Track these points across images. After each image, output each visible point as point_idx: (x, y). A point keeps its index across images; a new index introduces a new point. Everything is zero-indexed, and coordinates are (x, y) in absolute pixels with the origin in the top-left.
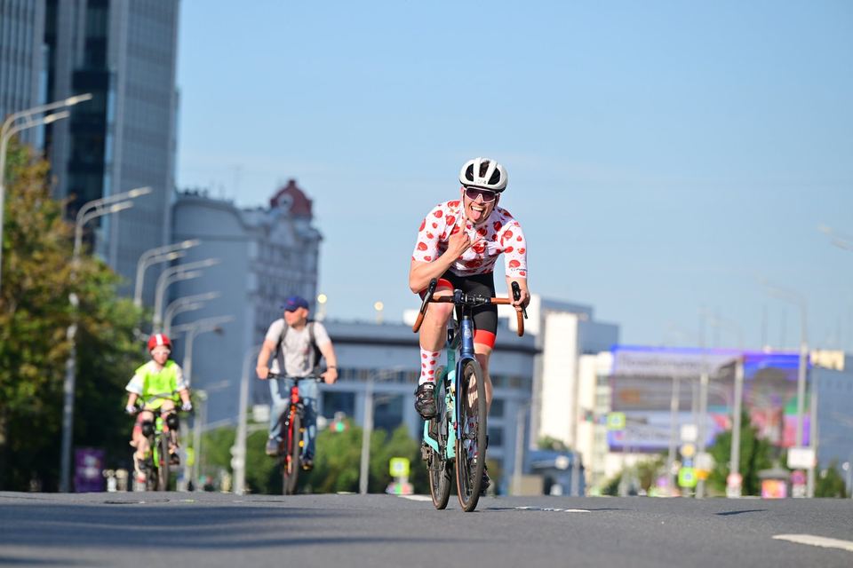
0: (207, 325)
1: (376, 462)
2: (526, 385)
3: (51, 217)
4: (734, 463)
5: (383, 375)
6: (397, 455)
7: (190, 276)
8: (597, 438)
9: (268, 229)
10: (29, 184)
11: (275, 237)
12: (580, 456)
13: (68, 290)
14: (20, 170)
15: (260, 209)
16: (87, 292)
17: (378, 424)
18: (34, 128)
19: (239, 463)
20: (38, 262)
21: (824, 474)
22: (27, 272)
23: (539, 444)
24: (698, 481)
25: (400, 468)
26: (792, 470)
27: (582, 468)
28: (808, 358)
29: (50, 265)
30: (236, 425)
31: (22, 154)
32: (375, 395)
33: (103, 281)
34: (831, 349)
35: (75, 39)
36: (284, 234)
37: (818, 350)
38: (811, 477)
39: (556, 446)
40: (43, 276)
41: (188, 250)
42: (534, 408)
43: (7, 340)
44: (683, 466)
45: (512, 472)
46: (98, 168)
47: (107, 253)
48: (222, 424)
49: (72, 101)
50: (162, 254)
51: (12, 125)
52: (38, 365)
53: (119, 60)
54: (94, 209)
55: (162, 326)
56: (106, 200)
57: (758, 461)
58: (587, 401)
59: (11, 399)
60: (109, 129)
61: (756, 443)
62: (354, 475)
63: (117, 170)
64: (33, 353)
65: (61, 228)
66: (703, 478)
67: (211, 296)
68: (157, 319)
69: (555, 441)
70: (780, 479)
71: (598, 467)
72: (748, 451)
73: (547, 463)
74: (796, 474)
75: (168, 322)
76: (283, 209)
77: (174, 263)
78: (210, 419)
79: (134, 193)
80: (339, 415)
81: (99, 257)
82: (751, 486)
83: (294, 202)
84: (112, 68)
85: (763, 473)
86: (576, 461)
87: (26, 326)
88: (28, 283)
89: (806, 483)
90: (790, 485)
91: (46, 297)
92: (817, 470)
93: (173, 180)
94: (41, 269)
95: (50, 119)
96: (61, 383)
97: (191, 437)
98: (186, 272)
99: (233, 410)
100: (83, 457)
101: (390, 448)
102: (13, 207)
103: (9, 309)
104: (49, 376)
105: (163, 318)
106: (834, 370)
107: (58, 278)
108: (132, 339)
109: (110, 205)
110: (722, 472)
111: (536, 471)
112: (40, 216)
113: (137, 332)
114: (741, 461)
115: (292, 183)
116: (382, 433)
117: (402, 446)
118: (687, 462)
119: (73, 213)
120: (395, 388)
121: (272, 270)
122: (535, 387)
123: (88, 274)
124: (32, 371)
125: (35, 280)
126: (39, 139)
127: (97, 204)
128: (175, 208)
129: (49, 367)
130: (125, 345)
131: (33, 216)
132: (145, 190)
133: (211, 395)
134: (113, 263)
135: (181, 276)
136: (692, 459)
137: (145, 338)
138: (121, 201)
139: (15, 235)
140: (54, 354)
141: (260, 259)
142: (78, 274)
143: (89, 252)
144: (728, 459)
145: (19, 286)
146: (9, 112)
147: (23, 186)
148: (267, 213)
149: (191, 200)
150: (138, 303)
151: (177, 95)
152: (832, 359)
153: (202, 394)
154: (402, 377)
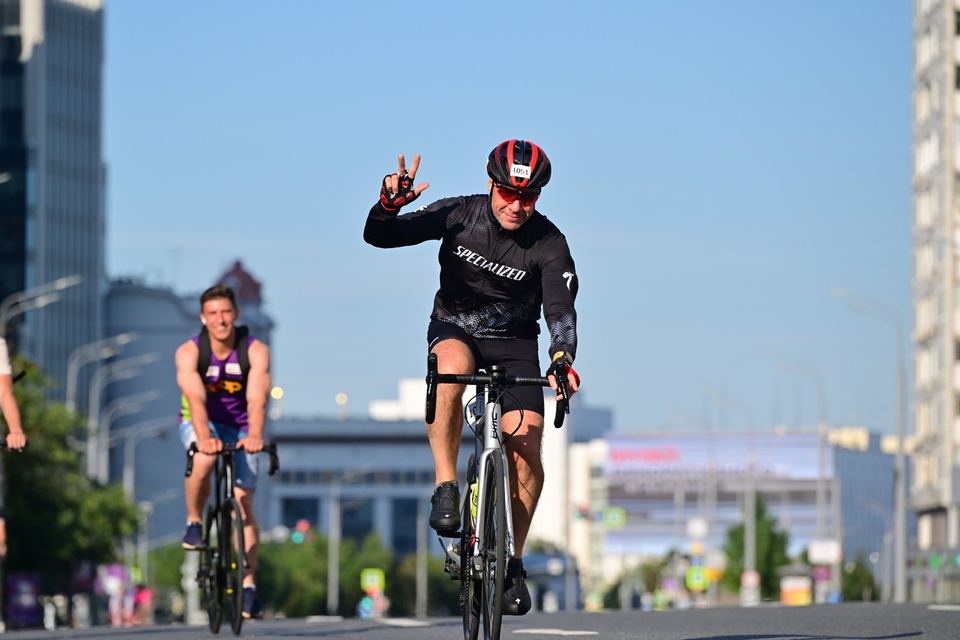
0: (149, 429)
1: (347, 575)
4: (750, 560)
5: (349, 476)
6: (370, 565)
7: (128, 374)
8: (593, 538)
12: (574, 559)
17: (347, 532)
19: (191, 583)
21: (850, 567)
23: (531, 548)
24: (711, 583)
25: (373, 581)
26: (814, 566)
27: (577, 573)
28: (826, 437)
32: (342, 500)
34: (853, 424)
37: (839, 426)
38: (836, 572)
39: (549, 551)
41: (125, 345)
44: (691, 565)
46: (19, 257)
47: (33, 349)
48: (168, 540)
50: (95, 352)
53: (38, 134)
54: (17, 304)
55: (98, 431)
56: (30, 291)
57: (777, 557)
58: (580, 496)
60: (30, 212)
62: (318, 588)
63: (41, 257)
66: (715, 580)
67: (152, 395)
68: (92, 424)
69: (547, 543)
70: (801, 575)
71: (595, 569)
72: (765, 545)
73: (540, 568)
74: (819, 570)
75: (105, 426)
77: (110, 361)
79: (62, 284)
80: (303, 526)
82: (770, 587)
83: (241, 285)
84: (31, 143)
85: (781, 570)
86: (569, 564)
89: (830, 580)
90: (814, 581)
92: (843, 564)
93: (103, 267)
97: (136, 557)
98: (124, 370)
100: (16, 584)
101: (364, 556)
105: (100, 419)
106: (856, 450)
108: (66, 447)
109: (34, 298)
113: (71, 440)
114: (757, 557)
115: (238, 269)
116: (351, 543)
117: (373, 555)
120: (363, 491)
127: (21, 298)
128: (108, 298)
130: (59, 455)
132: (75, 280)
133: (157, 508)
134: (40, 362)
135: (117, 376)
136: (702, 558)
137: (77, 446)
138: (46, 294)
144: (741, 555)
149: (126, 289)
150: (70, 408)
151: (105, 171)
152: (855, 437)
153: (146, 507)
154: (371, 478)
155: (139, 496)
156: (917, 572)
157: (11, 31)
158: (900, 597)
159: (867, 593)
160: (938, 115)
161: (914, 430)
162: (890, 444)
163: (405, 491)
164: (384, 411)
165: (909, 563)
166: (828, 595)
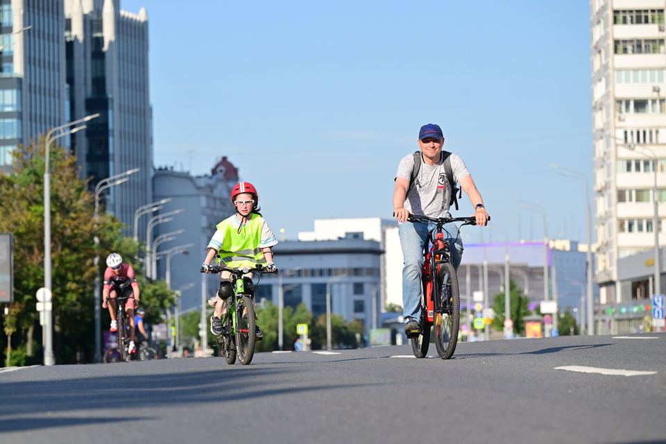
0: (178, 250)
1: (288, 326)
2: (376, 273)
3: (79, 190)
4: (507, 314)
5: (288, 273)
6: (300, 322)
7: (166, 220)
9: (211, 188)
10: (64, 172)
11: (216, 193)
13: (92, 236)
14: (59, 164)
15: (206, 176)
16: (105, 235)
17: (286, 304)
18: (64, 137)
19: (203, 333)
20: (74, 219)
21: (562, 316)
22: (67, 225)
23: (386, 309)
24: (485, 325)
25: (303, 329)
26: (543, 315)
28: (548, 245)
29: (81, 220)
30: (200, 310)
31: (59, 153)
32: (284, 286)
33: (114, 228)
35: (86, 79)
36: (221, 191)
37: (554, 240)
38: (555, 319)
39: (397, 309)
40: (77, 227)
41: (164, 204)
42: (382, 286)
43: (57, 268)
44: (476, 316)
45: (371, 327)
46: (105, 158)
47: (114, 210)
48: (191, 310)
49: (88, 118)
50: (148, 208)
51: (51, 136)
52: (77, 282)
53: (113, 91)
54: (105, 184)
55: (151, 252)
56: (111, 178)
57: (522, 311)
59: (62, 304)
60: (110, 133)
61: (520, 299)
62: (273, 334)
63: (117, 158)
64: (73, 276)
65: (86, 197)
66: (489, 323)
67: (179, 232)
68: (148, 248)
69: (396, 306)
70: (536, 321)
72: (515, 305)
73: (392, 320)
74: (547, 317)
75: (154, 250)
76: (220, 175)
77: (156, 213)
78: (184, 308)
79: (129, 172)
80: (263, 300)
81: (110, 213)
82: (519, 328)
83: (227, 170)
84: (110, 96)
85: (525, 318)
87: (68, 258)
88: (68, 232)
89: (552, 323)
90: (543, 324)
91: (80, 240)
92: (558, 314)
93: (152, 162)
94: (76, 223)
95: (74, 131)
96: (92, 292)
97: (173, 318)
98: (164, 218)
99: (198, 301)
100: (108, 336)
101: (295, 317)
102: (55, 186)
103: (57, 248)
104: (84, 288)
105: (152, 247)
106: (564, 251)
107: (87, 228)
108: (134, 261)
109: (114, 181)
110: (500, 318)
111: (385, 326)
112: (72, 191)
113: (136, 257)
114: (511, 312)
115: (224, 159)
116: (290, 309)
117: (302, 316)
118: (479, 315)
119: (93, 187)
120: (296, 281)
121: (215, 213)
122: (382, 274)
123: (105, 224)
124: (74, 286)
125: (72, 230)
126: (68, 143)
127: (107, 180)
128: (154, 179)
129: (84, 283)
131: (68, 191)
132: (136, 170)
133: (183, 292)
134: (118, 215)
135: (160, 221)
136: (481, 312)
137: (141, 260)
138: (121, 178)
139: (59, 204)
140: (87, 274)
141: (208, 207)
142: (98, 225)
143: (103, 211)
144: (504, 311)
145: (62, 234)
146: (48, 127)
147: (61, 173)
148: (210, 178)
149: (163, 173)
150: (136, 239)
151: (151, 109)
152: (563, 244)
153: (178, 292)
154: (299, 273)
155: (174, 287)
156: (599, 318)
157: (99, 35)
158: (591, 332)
159: (572, 330)
160: (605, 67)
161: (596, 241)
162: (582, 248)
163: (318, 280)
164: (305, 236)
165: (595, 313)
166: (551, 331)
